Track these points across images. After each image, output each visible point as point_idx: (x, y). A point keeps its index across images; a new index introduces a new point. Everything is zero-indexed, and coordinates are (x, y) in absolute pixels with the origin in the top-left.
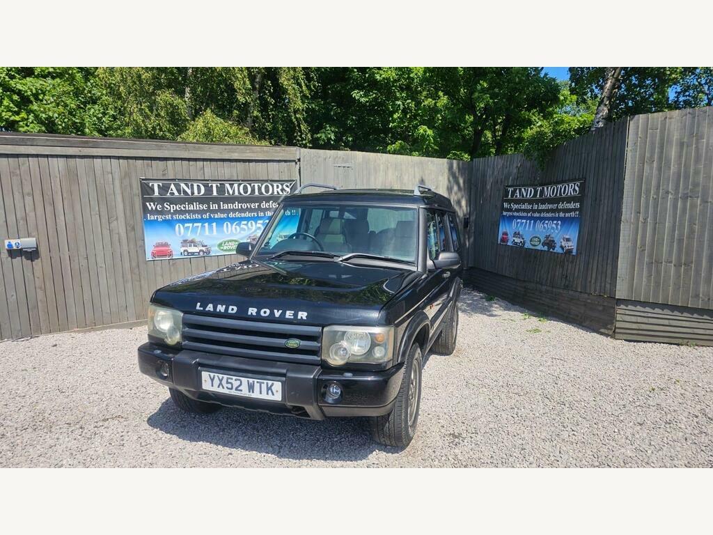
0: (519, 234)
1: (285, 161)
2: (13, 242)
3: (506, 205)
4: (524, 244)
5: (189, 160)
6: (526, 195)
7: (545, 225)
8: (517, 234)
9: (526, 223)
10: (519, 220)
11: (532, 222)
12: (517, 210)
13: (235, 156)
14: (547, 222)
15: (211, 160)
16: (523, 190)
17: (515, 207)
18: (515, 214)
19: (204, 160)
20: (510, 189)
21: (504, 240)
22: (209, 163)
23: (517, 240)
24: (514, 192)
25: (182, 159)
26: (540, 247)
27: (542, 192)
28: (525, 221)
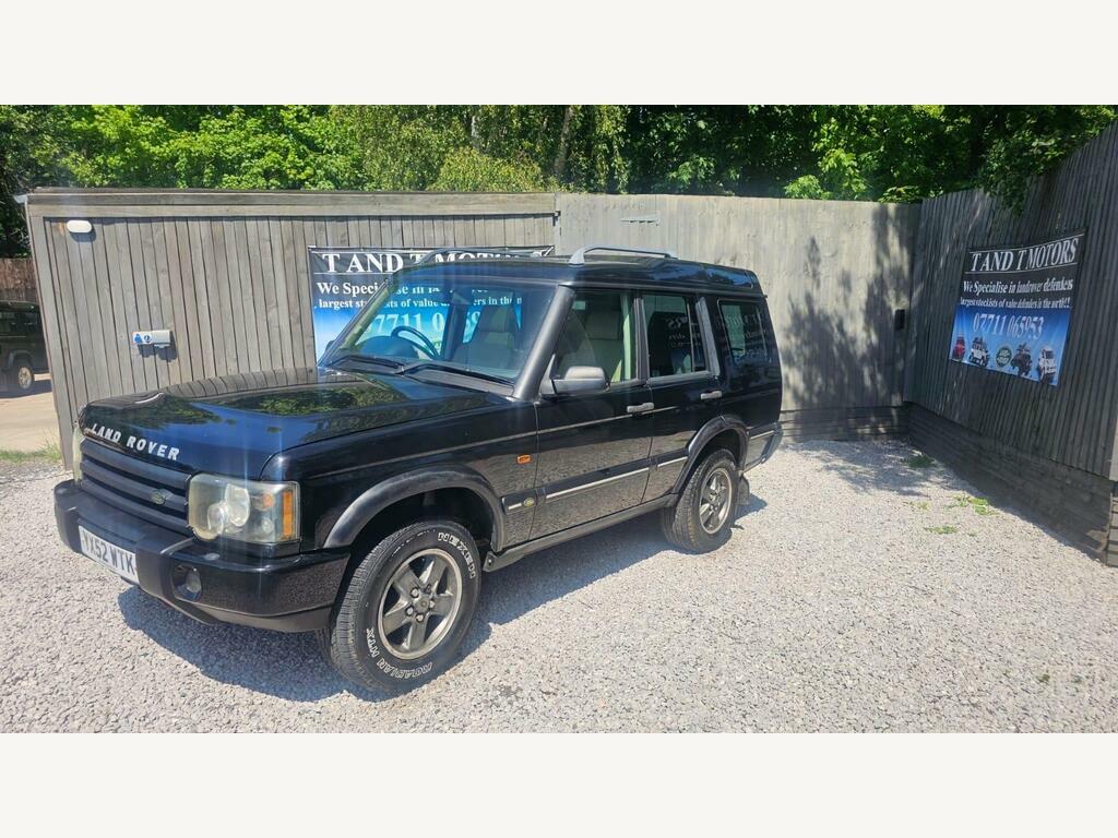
0: (981, 343)
1: (535, 216)
2: (142, 335)
3: (966, 286)
4: (986, 362)
5: (380, 218)
6: (1001, 267)
7: (1022, 325)
8: (978, 343)
9: (995, 319)
10: (984, 316)
11: (1004, 318)
12: (984, 296)
13: (451, 210)
14: (1024, 318)
15: (413, 218)
16: (996, 254)
17: (980, 288)
18: (981, 303)
19: (403, 218)
20: (977, 255)
21: (959, 353)
22: (410, 222)
23: (978, 354)
24: (981, 260)
25: (370, 218)
26: (1008, 369)
27: (1026, 257)
28: (992, 316)
